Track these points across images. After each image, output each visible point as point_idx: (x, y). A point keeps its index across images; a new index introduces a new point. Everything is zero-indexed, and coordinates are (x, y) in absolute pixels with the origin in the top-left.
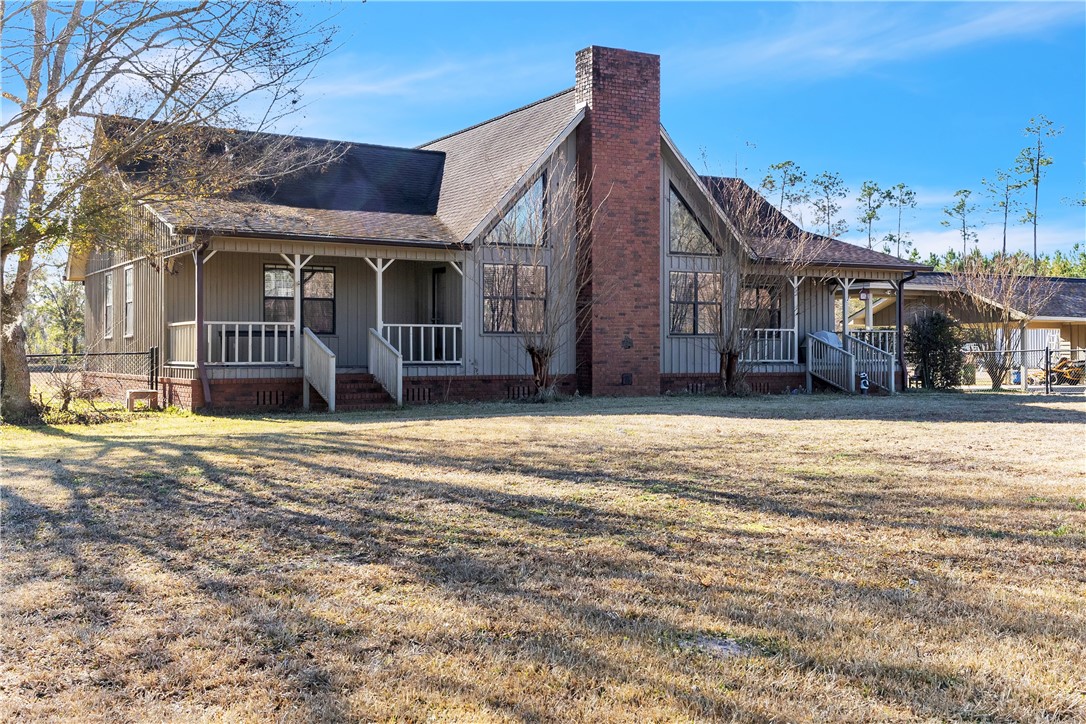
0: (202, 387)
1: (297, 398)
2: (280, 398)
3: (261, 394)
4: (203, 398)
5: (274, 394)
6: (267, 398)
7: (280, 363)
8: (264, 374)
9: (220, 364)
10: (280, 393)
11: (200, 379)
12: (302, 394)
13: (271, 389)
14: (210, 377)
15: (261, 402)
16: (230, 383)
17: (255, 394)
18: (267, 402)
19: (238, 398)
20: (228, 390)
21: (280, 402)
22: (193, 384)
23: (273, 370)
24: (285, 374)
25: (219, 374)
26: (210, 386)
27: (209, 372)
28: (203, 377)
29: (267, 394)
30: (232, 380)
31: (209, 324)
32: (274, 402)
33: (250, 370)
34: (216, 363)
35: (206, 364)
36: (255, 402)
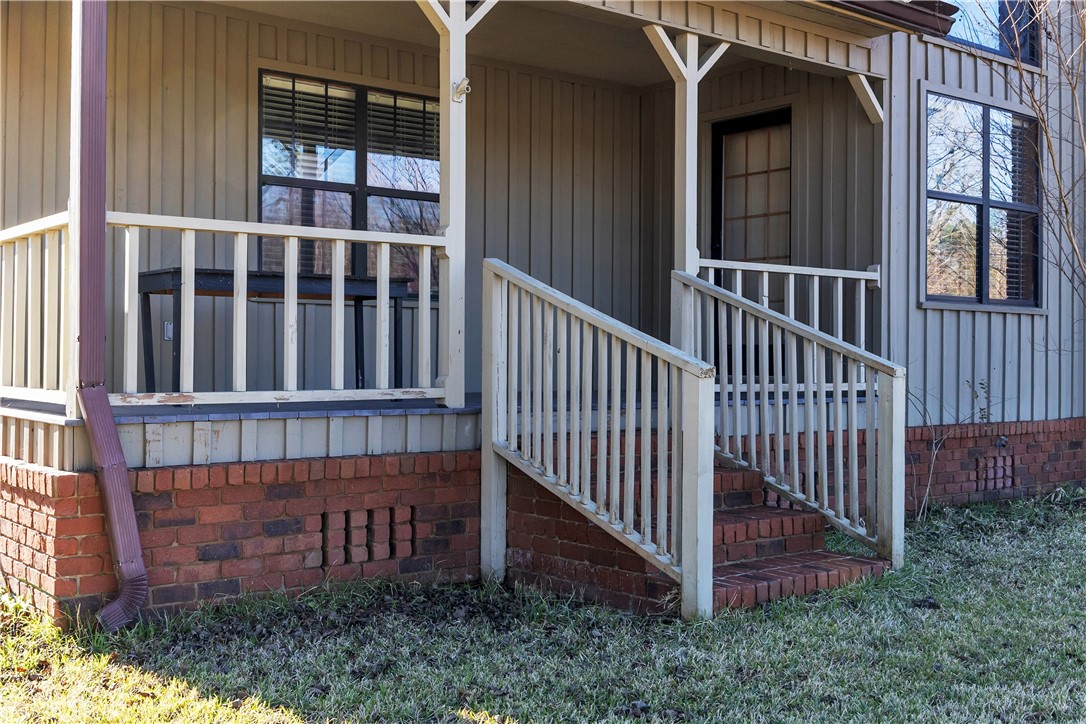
0: (102, 504)
1: (458, 527)
2: (403, 532)
3: (336, 522)
4: (107, 556)
5: (381, 519)
6: (359, 537)
7: (398, 394)
8: (345, 439)
9: (173, 399)
10: (402, 514)
11: (91, 471)
12: (476, 511)
13: (369, 501)
14: (133, 458)
15: (336, 557)
16: (220, 480)
17: (313, 523)
18: (359, 554)
19: (249, 548)
20: (211, 515)
21: (404, 549)
22: (62, 495)
23: (376, 423)
24: (419, 436)
25: (169, 446)
26: (139, 499)
27: (130, 437)
28: (106, 462)
29: (359, 519)
30: (226, 466)
31: (130, 225)
32: (381, 550)
33: (293, 425)
34: (156, 399)
35: (115, 400)
36: (313, 560)
